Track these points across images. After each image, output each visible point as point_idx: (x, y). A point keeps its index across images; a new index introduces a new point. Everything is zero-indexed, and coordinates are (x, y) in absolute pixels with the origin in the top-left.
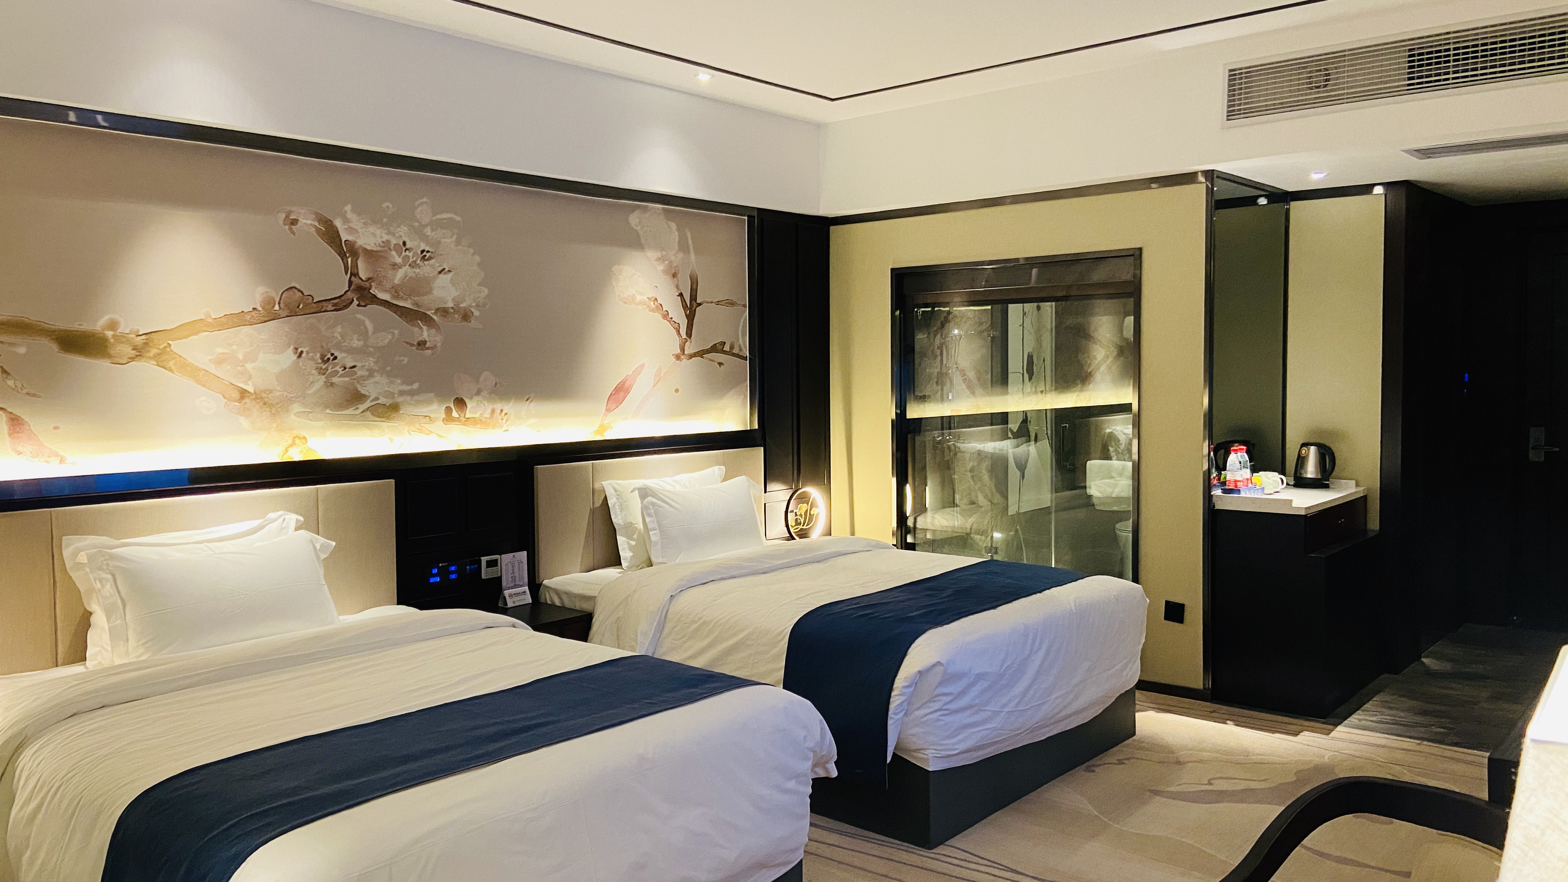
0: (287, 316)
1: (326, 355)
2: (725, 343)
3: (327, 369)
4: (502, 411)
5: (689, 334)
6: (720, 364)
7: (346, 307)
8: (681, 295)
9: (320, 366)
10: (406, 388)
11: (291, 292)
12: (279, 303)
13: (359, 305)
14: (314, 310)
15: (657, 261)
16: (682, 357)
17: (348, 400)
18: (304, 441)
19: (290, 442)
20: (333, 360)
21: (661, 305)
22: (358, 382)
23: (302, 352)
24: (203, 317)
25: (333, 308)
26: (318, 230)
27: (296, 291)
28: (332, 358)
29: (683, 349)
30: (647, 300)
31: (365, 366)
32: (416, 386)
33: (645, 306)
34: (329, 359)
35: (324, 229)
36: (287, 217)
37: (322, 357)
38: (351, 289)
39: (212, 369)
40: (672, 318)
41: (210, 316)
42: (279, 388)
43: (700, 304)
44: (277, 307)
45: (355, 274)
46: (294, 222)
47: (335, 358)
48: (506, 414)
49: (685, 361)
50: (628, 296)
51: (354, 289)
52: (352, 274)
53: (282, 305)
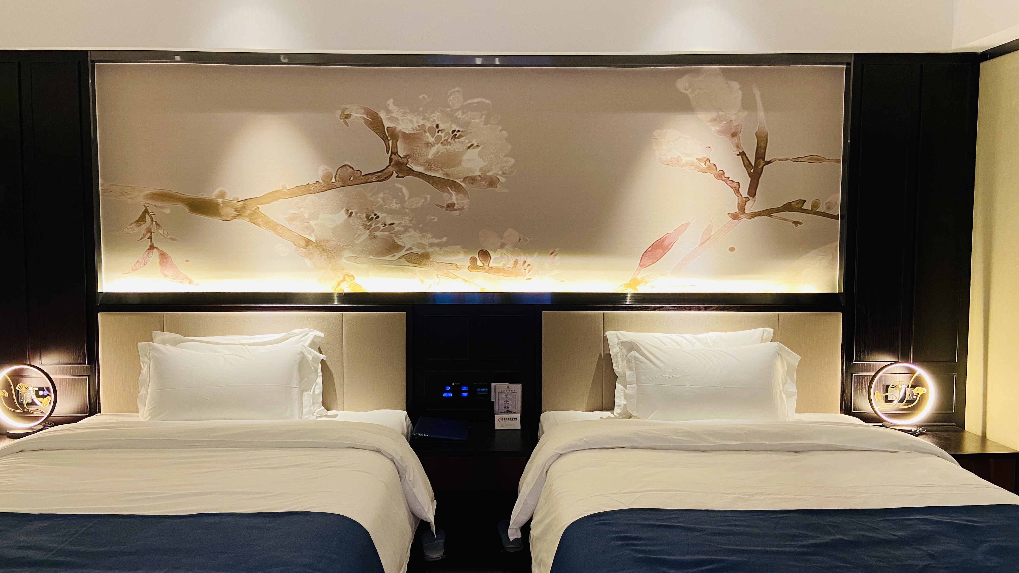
0: (341, 186)
1: (370, 215)
2: (805, 201)
3: (371, 225)
4: (525, 262)
5: (752, 192)
6: (796, 223)
7: (387, 178)
8: (742, 154)
9: (366, 223)
10: (436, 241)
11: (344, 169)
12: (335, 177)
13: (397, 177)
14: (362, 181)
15: (711, 121)
16: (742, 216)
17: (387, 249)
18: (352, 279)
19: (341, 279)
20: (376, 218)
21: (715, 165)
22: (396, 236)
23: (352, 213)
24: (281, 188)
25: (377, 179)
26: (366, 121)
27: (348, 167)
28: (375, 217)
29: (742, 209)
30: (697, 161)
31: (401, 223)
32: (444, 239)
33: (693, 167)
34: (373, 218)
35: (371, 120)
36: (343, 113)
37: (367, 217)
38: (392, 164)
39: (286, 224)
40: (729, 178)
41: (286, 188)
42: (334, 239)
43: (769, 162)
44: (333, 180)
45: (395, 153)
46: (348, 117)
47: (378, 217)
48: (529, 265)
49: (744, 221)
50: (671, 158)
51: (394, 165)
52: (392, 153)
53: (337, 178)
